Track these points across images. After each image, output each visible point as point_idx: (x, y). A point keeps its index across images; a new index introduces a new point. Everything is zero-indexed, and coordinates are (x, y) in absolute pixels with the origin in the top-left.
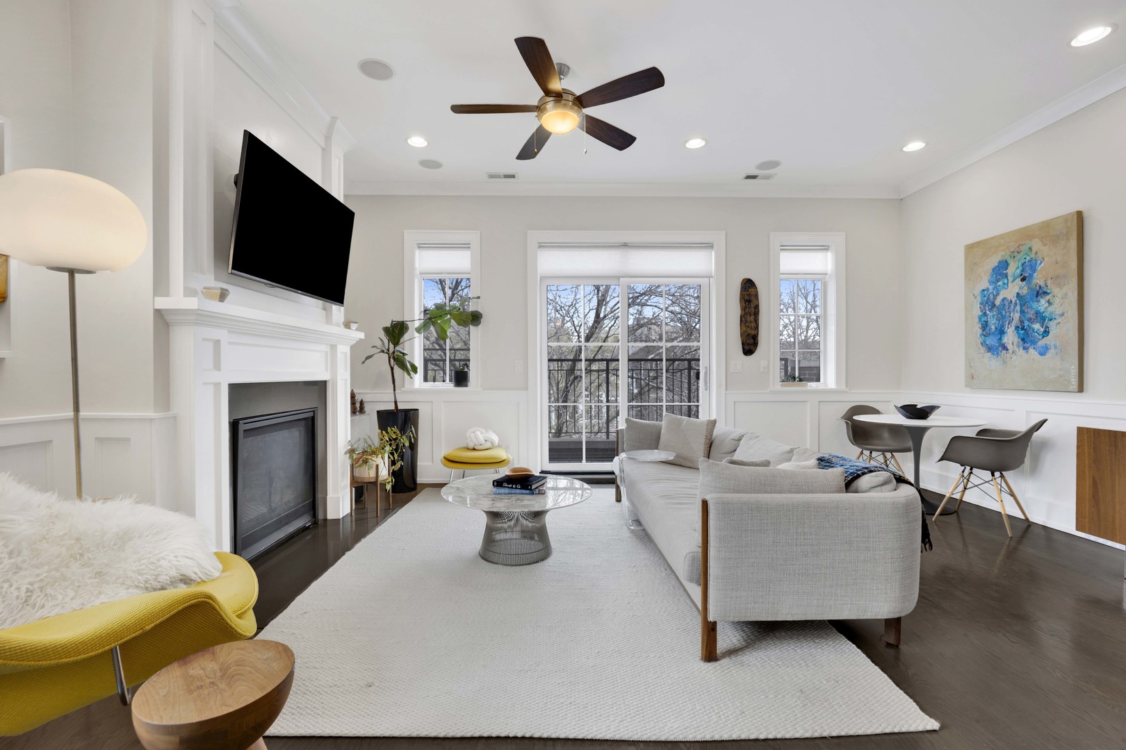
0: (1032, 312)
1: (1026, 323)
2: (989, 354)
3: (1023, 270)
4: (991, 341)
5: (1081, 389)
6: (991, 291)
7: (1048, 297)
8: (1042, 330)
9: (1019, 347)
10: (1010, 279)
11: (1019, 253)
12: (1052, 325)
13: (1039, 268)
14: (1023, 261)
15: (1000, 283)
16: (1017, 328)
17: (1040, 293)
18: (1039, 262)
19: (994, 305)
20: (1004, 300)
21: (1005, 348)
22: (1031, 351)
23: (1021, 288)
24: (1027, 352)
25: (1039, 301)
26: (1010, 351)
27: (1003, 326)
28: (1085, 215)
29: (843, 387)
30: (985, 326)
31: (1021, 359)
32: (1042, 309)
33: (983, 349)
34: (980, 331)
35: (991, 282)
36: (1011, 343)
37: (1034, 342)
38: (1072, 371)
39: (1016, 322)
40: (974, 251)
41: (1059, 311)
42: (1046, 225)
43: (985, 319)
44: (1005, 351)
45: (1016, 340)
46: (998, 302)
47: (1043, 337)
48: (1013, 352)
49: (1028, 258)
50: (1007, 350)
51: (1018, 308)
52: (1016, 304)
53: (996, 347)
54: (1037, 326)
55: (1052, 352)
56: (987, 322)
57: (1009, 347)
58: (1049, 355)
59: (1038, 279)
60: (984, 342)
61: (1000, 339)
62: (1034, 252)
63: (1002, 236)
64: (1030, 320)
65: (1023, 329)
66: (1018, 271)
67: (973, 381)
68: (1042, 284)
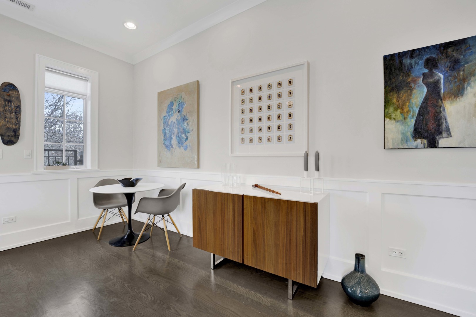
0: (182, 129)
1: (180, 134)
2: (166, 149)
3: (179, 107)
4: (167, 143)
5: (198, 167)
6: (167, 117)
7: (187, 121)
8: (185, 137)
9: (177, 146)
10: (174, 111)
11: (177, 98)
12: (189, 135)
13: (184, 107)
14: (179, 102)
15: (170, 113)
16: (176, 136)
17: (185, 119)
18: (184, 104)
19: (168, 124)
20: (172, 121)
21: (172, 147)
22: (182, 148)
23: (178, 116)
24: (180, 148)
25: (184, 123)
26: (174, 148)
27: (171, 135)
28: (200, 83)
29: (96, 168)
30: (165, 135)
31: (178, 151)
32: (185, 127)
33: (164, 147)
34: (163, 137)
35: (167, 113)
36: (174, 144)
37: (182, 144)
38: (196, 158)
39: (176, 134)
40: (162, 96)
41: (191, 129)
42: (187, 85)
43: (165, 131)
44: (172, 148)
45: (177, 142)
46: (170, 123)
47: (186, 141)
48: (175, 149)
49: (180, 101)
50: (173, 147)
51: (177, 126)
52: (176, 124)
53: (169, 147)
54: (183, 136)
55: (189, 148)
56: (165, 133)
57: (174, 146)
58: (188, 150)
59: (184, 113)
60: (165, 143)
61: (170, 142)
62: (182, 99)
63: (171, 89)
64: (181, 132)
65: (179, 137)
66: (177, 108)
67: (161, 164)
68: (185, 114)
